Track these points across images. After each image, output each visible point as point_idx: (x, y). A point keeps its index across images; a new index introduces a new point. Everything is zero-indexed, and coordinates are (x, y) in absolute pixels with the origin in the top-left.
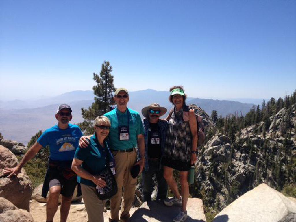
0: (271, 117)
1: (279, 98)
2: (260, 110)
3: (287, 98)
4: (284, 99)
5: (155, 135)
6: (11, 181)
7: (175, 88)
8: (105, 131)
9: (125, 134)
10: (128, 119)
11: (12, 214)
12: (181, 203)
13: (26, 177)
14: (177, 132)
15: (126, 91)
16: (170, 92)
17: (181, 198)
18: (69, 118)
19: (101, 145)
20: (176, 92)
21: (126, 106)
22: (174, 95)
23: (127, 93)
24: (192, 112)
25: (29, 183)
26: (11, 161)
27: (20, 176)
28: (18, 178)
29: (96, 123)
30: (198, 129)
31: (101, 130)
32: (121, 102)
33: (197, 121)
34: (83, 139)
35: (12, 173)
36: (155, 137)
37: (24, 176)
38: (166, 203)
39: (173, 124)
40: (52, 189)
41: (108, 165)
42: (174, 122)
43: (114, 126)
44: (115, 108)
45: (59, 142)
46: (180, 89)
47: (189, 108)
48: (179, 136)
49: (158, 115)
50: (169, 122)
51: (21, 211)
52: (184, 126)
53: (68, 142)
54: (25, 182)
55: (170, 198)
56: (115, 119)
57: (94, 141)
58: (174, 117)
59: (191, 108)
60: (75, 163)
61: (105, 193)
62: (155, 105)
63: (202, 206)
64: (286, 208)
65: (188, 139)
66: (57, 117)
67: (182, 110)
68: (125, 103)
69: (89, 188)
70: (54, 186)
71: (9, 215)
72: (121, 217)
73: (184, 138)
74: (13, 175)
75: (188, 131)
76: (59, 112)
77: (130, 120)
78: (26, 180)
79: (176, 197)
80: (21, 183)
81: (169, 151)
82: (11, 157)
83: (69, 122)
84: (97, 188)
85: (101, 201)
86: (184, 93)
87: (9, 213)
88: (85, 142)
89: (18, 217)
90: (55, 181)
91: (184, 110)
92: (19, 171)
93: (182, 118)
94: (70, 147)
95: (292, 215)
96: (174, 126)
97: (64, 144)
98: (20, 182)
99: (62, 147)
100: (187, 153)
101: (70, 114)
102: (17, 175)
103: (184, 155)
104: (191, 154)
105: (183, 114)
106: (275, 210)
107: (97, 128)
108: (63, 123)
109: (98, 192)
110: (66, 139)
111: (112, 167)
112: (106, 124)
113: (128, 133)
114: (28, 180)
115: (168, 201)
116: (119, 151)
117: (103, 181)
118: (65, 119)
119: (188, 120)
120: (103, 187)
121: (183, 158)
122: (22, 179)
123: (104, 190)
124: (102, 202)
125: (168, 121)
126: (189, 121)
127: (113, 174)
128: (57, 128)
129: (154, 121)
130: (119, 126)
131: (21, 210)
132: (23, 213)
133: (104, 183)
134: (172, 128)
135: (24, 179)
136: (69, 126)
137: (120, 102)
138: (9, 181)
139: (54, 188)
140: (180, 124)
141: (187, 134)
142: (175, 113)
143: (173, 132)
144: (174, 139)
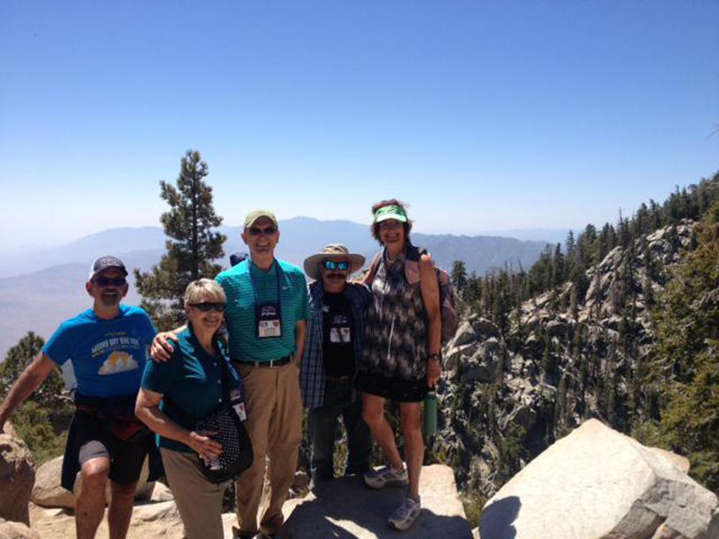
0: (588, 271)
1: (604, 224)
2: (562, 255)
3: (624, 225)
4: (615, 226)
5: (339, 322)
10: (278, 285)
12: (405, 477)
13: (17, 443)
14: (392, 310)
15: (271, 218)
17: (406, 467)
18: (119, 290)
19: (207, 350)
20: (387, 214)
21: (272, 254)
22: (383, 221)
24: (427, 263)
25: (25, 455)
27: (2, 439)
30: (442, 301)
33: (440, 283)
34: (158, 340)
36: (339, 327)
37: (12, 440)
38: (369, 480)
39: (383, 292)
41: (227, 397)
42: (384, 288)
45: (98, 352)
46: (398, 206)
47: (420, 251)
48: (397, 320)
49: (344, 273)
50: (370, 288)
51: (11, 526)
52: (408, 296)
53: (121, 350)
54: (15, 454)
55: (377, 468)
57: (187, 343)
58: (385, 274)
61: (224, 466)
62: (336, 249)
63: (453, 483)
64: (651, 470)
65: (419, 325)
66: (90, 288)
67: (402, 257)
69: (182, 458)
70: (92, 458)
72: (261, 523)
73: (410, 324)
75: (418, 306)
77: (284, 288)
78: (18, 448)
79: (391, 466)
80: (6, 458)
81: (374, 356)
85: (214, 487)
86: (406, 216)
88: (164, 347)
90: (95, 445)
91: (407, 258)
93: (404, 276)
95: (665, 484)
96: (387, 297)
97: (111, 356)
98: (3, 454)
99: (106, 363)
100: (418, 358)
101: (124, 281)
103: (410, 365)
104: (427, 361)
105: (407, 266)
108: (107, 303)
110: (114, 343)
111: (237, 402)
112: (214, 298)
113: (278, 321)
114: (23, 450)
115: (374, 477)
116: (257, 363)
118: (112, 293)
119: (418, 280)
121: (408, 371)
122: (9, 448)
124: (216, 489)
125: (367, 287)
126: (419, 282)
127: (241, 419)
128: (90, 315)
129: (334, 287)
130: (256, 302)
131: (11, 523)
132: (17, 530)
134: (382, 302)
135: (13, 447)
136: (120, 310)
137: (257, 245)
139: (93, 463)
140: (400, 291)
141: (416, 313)
142: (386, 265)
143: (383, 311)
144: (386, 328)
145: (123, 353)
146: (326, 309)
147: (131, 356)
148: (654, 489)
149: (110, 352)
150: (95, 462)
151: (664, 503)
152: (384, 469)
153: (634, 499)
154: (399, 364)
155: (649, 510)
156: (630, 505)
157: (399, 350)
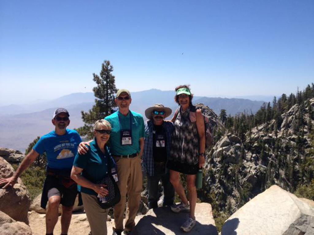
0: (282, 115)
1: (290, 94)
2: (271, 107)
3: (299, 94)
4: (296, 95)
5: (160, 138)
6: (7, 192)
7: (181, 87)
8: (106, 135)
9: (127, 139)
10: (131, 122)
11: (9, 227)
13: (23, 188)
14: (183, 133)
15: (127, 92)
16: (175, 92)
17: (189, 204)
18: (66, 123)
19: (102, 150)
20: (182, 91)
21: (128, 108)
22: (181, 95)
23: (128, 95)
24: (199, 113)
25: (26, 193)
26: (6, 171)
27: (16, 186)
28: (14, 189)
29: (96, 128)
30: (206, 130)
31: (102, 135)
32: (123, 104)
33: (205, 122)
34: (82, 145)
35: (8, 184)
36: (160, 140)
37: (21, 187)
38: (173, 209)
39: (180, 125)
40: (51, 199)
41: (110, 171)
42: (180, 124)
43: (116, 130)
44: (116, 111)
45: (56, 149)
46: (187, 88)
47: (196, 108)
48: (186, 138)
49: (162, 116)
50: (174, 124)
51: (18, 224)
52: (191, 127)
53: (66, 148)
54: (22, 193)
55: (177, 204)
56: (117, 122)
57: (93, 147)
58: (180, 118)
59: (198, 108)
60: (75, 171)
61: (108, 201)
62: (159, 106)
63: (211, 211)
64: (299, 210)
65: (195, 141)
66: (53, 122)
67: (189, 110)
68: (127, 106)
69: (90, 197)
70: (53, 195)
71: (6, 228)
72: (125, 226)
74: (9, 186)
75: (195, 132)
76: (56, 117)
77: (133, 123)
78: (23, 190)
79: (183, 203)
80: (17, 194)
81: (176, 154)
82: (6, 167)
83: (66, 127)
84: (98, 196)
85: (103, 210)
86: (190, 92)
87: (5, 227)
88: (84, 148)
89: (16, 230)
90: (54, 190)
91: (190, 110)
92: (15, 182)
93: (189, 119)
94: (68, 154)
95: (306, 217)
96: (181, 128)
97: (62, 151)
98: (16, 192)
99: (60, 154)
100: (195, 155)
101: (68, 119)
102: (13, 186)
103: (192, 158)
104: (199, 156)
105: (190, 114)
106: (288, 213)
107: (97, 132)
108: (60, 128)
109: (100, 200)
110: (64, 145)
111: (114, 173)
112: (106, 128)
113: (130, 138)
114: (25, 191)
115: (175, 207)
116: (122, 156)
117: (105, 189)
118: (62, 124)
119: (195, 120)
120: (105, 196)
121: (191, 161)
122: (19, 190)
123: (106, 199)
124: (105, 211)
126: (196, 122)
127: (116, 181)
128: (53, 133)
129: (158, 122)
130: (121, 129)
131: (19, 222)
132: (20, 226)
133: (105, 191)
134: (179, 130)
135: (21, 189)
136: (66, 131)
137: (121, 104)
138: (5, 193)
139: (53, 198)
140: (187, 125)
141: (194, 136)
142: (181, 114)
143: (179, 134)
144: (181, 141)
145: (67, 150)
146: (154, 132)
147: (71, 151)
148: (300, 219)
149: (62, 150)
150: (54, 197)
151: (305, 226)
152: (180, 204)
153: (291, 223)
154: (186, 157)
155: (297, 229)
156: (289, 226)
157: (187, 151)
